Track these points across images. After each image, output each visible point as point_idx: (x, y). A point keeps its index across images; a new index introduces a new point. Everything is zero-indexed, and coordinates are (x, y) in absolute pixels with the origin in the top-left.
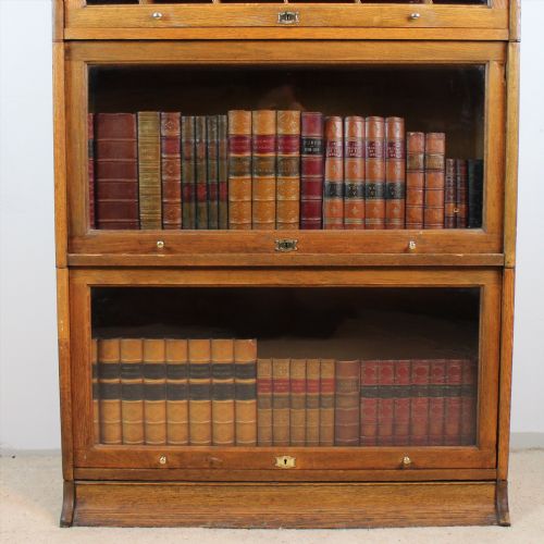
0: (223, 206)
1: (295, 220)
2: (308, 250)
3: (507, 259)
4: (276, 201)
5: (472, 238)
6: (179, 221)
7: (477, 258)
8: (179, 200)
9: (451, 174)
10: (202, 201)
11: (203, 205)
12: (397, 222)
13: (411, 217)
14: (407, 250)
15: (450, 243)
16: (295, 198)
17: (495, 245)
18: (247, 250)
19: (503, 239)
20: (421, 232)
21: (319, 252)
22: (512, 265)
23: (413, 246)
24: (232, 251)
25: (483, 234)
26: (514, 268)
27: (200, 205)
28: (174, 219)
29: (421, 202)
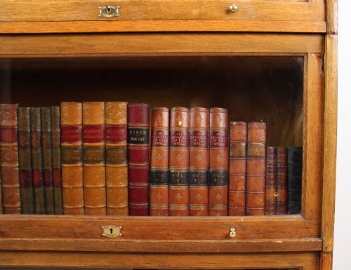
0: (57, 191)
1: (124, 205)
2: (132, 237)
3: (325, 244)
4: (106, 187)
5: (291, 224)
6: (19, 204)
7: (297, 244)
8: (18, 185)
9: (271, 162)
10: (39, 186)
11: (39, 191)
12: (220, 207)
13: (233, 201)
14: (228, 237)
15: (271, 229)
16: (124, 184)
17: (313, 230)
18: (75, 235)
19: (321, 225)
20: (242, 219)
21: (143, 238)
22: (330, 250)
23: (233, 233)
24: (60, 236)
25: (303, 220)
26: (331, 253)
27: (37, 190)
28: (14, 203)
29: (243, 187)
